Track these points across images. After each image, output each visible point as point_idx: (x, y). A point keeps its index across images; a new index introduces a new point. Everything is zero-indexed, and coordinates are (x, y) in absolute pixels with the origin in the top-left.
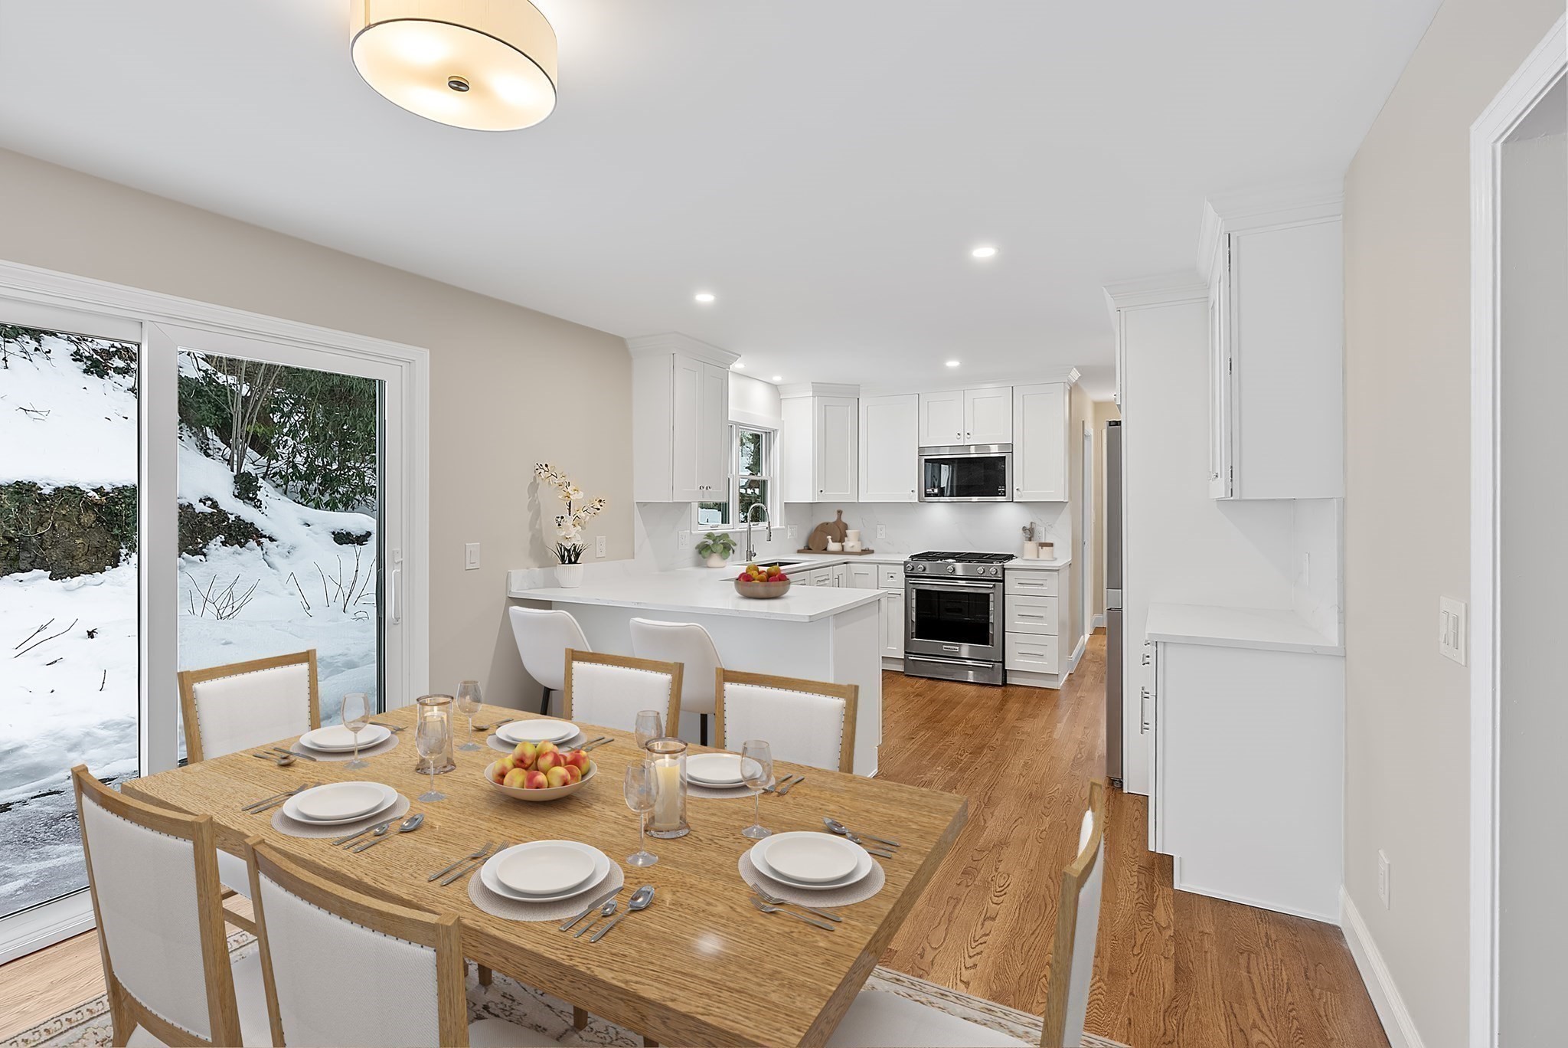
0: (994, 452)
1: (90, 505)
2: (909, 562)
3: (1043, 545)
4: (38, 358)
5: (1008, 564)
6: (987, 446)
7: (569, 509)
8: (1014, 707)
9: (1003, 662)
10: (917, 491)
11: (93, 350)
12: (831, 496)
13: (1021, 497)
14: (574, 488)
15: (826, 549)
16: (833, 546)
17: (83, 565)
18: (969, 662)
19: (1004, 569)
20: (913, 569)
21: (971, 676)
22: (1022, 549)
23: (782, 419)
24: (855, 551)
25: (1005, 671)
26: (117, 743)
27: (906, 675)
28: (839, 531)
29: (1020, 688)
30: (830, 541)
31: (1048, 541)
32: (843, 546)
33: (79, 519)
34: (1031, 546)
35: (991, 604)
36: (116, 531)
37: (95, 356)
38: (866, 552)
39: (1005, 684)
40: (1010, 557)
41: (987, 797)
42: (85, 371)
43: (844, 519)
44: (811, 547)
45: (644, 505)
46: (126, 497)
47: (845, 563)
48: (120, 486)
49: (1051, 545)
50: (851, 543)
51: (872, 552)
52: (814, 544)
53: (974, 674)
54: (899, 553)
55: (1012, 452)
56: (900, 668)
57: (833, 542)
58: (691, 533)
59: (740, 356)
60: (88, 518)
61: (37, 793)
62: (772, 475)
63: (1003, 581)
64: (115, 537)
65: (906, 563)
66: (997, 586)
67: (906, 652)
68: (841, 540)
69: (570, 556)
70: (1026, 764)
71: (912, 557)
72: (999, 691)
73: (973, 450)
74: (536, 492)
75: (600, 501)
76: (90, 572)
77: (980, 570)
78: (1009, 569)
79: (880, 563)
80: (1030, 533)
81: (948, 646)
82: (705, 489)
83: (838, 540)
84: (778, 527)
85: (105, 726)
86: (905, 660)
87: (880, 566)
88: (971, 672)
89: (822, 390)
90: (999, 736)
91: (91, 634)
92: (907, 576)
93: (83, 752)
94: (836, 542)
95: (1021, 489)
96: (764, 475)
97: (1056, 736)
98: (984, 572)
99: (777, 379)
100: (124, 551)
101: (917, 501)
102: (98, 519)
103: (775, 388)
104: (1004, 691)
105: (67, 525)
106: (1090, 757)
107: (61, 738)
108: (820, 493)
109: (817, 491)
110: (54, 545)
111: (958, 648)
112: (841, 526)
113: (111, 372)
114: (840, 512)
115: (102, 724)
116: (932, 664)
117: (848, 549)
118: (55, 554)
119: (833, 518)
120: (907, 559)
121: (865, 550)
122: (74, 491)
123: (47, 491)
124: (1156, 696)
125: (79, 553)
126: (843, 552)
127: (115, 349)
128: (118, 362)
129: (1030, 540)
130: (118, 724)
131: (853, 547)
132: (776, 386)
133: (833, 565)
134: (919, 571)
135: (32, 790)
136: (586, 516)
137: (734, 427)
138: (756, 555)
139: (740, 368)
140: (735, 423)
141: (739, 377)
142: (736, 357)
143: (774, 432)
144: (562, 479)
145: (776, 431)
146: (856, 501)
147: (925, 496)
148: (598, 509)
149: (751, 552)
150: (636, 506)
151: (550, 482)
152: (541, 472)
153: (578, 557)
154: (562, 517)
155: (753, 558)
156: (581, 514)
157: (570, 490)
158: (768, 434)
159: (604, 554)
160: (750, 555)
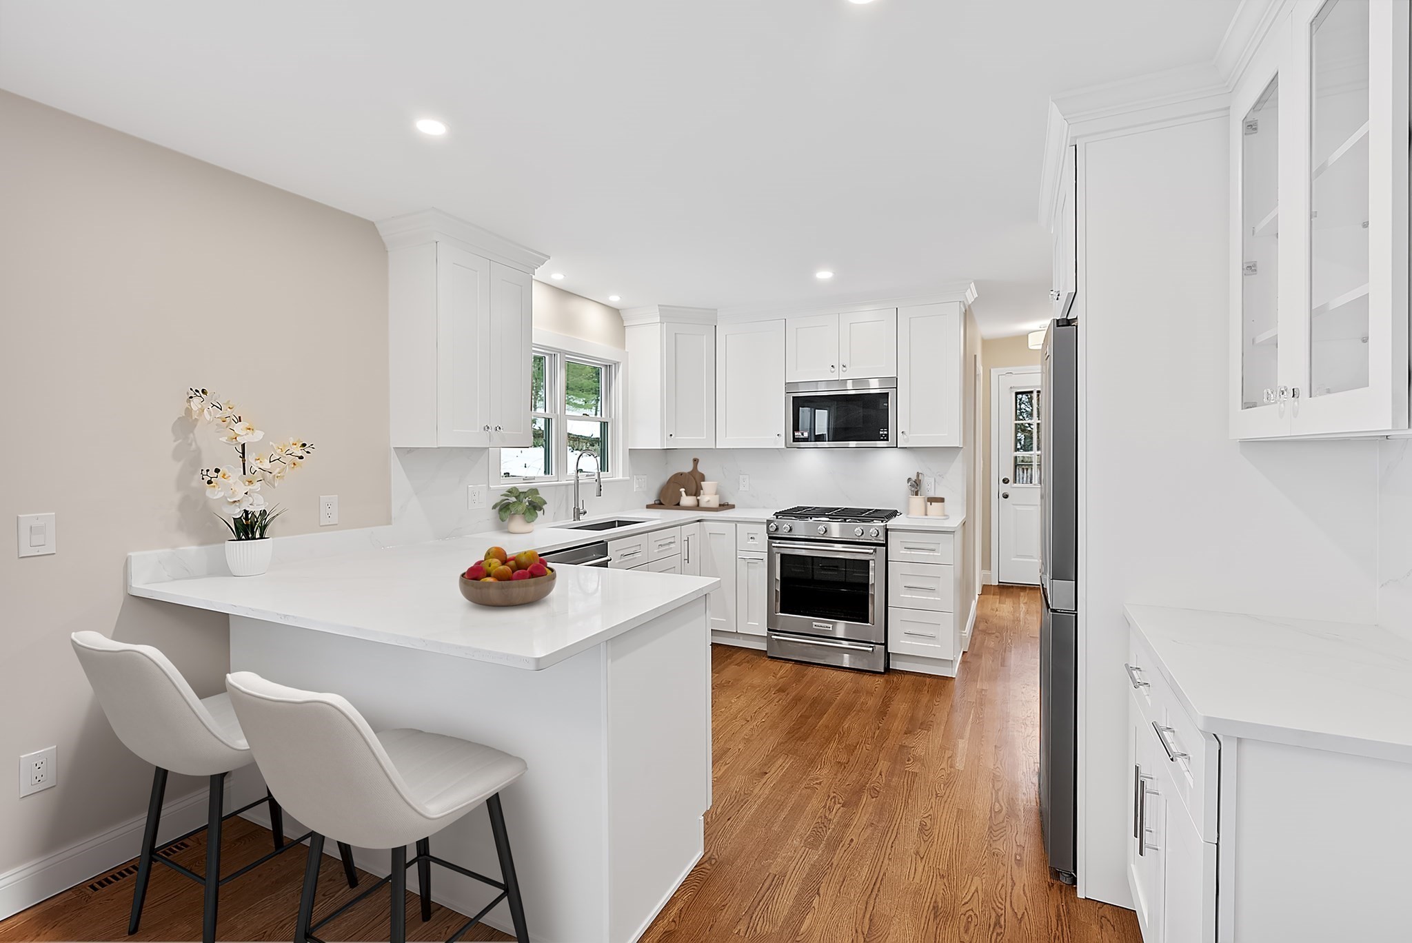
0: (874, 387)
2: (772, 521)
3: (932, 500)
5: (892, 523)
6: (864, 381)
7: (242, 458)
8: (901, 706)
9: (886, 644)
10: (784, 435)
12: (684, 441)
13: (907, 440)
14: (247, 425)
15: (678, 504)
16: (687, 500)
18: (845, 644)
19: (887, 530)
20: (777, 529)
21: (846, 661)
22: (908, 504)
23: (626, 350)
24: (711, 506)
25: (887, 655)
27: (769, 657)
28: (691, 482)
29: (907, 677)
30: (684, 494)
31: (938, 495)
32: (698, 500)
34: (918, 501)
35: (871, 573)
38: (724, 506)
39: (887, 669)
40: (894, 514)
41: (868, 916)
43: (700, 469)
44: (662, 501)
45: (408, 452)
47: (698, 521)
49: (942, 500)
50: (708, 497)
51: (733, 507)
52: (666, 499)
53: (850, 657)
54: (764, 507)
55: (896, 388)
56: (763, 646)
57: (687, 495)
58: (489, 487)
59: (547, 258)
62: (613, 417)
63: (886, 545)
65: (769, 522)
66: (877, 550)
67: (769, 630)
68: (697, 494)
69: (248, 528)
70: (922, 827)
71: (777, 515)
72: (879, 681)
73: (850, 385)
74: (192, 432)
75: (304, 445)
77: (858, 530)
78: (892, 530)
79: (738, 521)
80: (916, 486)
81: (819, 624)
82: (493, 430)
83: (694, 493)
84: (621, 477)
86: (769, 637)
87: (738, 525)
88: (846, 656)
89: (669, 314)
90: (883, 765)
92: (770, 538)
94: (691, 495)
95: (907, 432)
96: (604, 414)
97: (960, 765)
98: (863, 533)
99: (614, 299)
101: (784, 447)
103: (616, 313)
104: (887, 681)
106: (1012, 813)
108: (669, 437)
109: (666, 435)
111: (831, 626)
112: (698, 477)
114: (696, 461)
116: (800, 644)
117: (703, 504)
119: (687, 468)
120: (771, 516)
121: (723, 505)
124: (1217, 844)
126: (697, 507)
129: (917, 494)
131: (708, 501)
132: (618, 310)
133: (681, 525)
134: (783, 532)
136: (277, 468)
137: (559, 355)
138: (585, 513)
139: (557, 277)
140: (560, 351)
141: (563, 293)
142: (541, 259)
143: (615, 364)
144: (228, 412)
145: (618, 362)
146: (714, 447)
147: (794, 441)
148: (301, 458)
149: (578, 509)
150: (392, 449)
151: (208, 417)
152: (196, 400)
153: (263, 528)
154: (217, 471)
155: (581, 517)
156: (266, 465)
157: (239, 428)
158: (608, 367)
159: (334, 520)
160: (578, 513)
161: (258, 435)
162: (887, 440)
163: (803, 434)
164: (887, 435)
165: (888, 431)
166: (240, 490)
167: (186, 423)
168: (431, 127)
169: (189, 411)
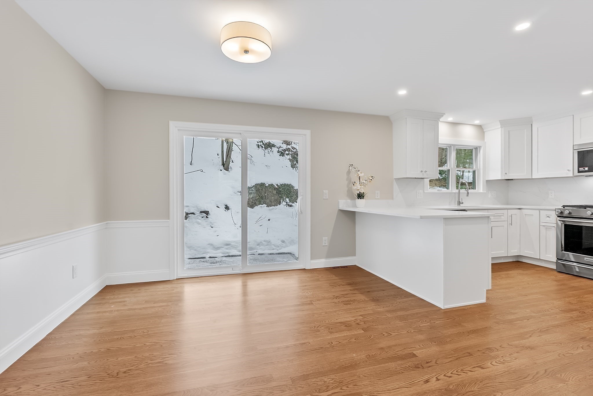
1: (275, 189)
2: (560, 209)
4: (271, 153)
7: (359, 180)
10: (573, 170)
11: (282, 150)
12: (514, 176)
14: (361, 172)
17: (273, 204)
20: (561, 213)
23: (485, 141)
26: (266, 246)
27: (557, 271)
33: (273, 192)
36: (280, 196)
37: (282, 151)
42: (280, 155)
45: (398, 179)
46: (282, 187)
47: (519, 209)
48: (282, 184)
56: (554, 267)
58: (424, 192)
59: (445, 114)
60: (275, 192)
61: (250, 254)
62: (478, 168)
64: (280, 197)
65: (558, 210)
67: (557, 259)
69: (360, 196)
71: (564, 206)
74: (350, 174)
75: (372, 177)
76: (274, 206)
79: (541, 210)
81: (588, 259)
82: (424, 172)
84: (482, 191)
85: (265, 241)
86: (557, 262)
89: (504, 123)
91: (269, 220)
92: (558, 216)
93: (260, 246)
96: (474, 168)
99: (477, 122)
100: (282, 201)
101: (572, 175)
102: (277, 192)
103: (480, 127)
105: (270, 193)
107: (256, 242)
108: (505, 175)
109: (503, 173)
110: (268, 199)
113: (285, 155)
115: (264, 240)
118: (268, 201)
122: (272, 185)
123: (267, 185)
125: (272, 201)
127: (286, 149)
128: (287, 152)
130: (267, 241)
133: (508, 209)
134: (566, 214)
135: (250, 253)
136: (366, 182)
137: (452, 147)
138: (463, 203)
139: (450, 119)
140: (453, 145)
141: (454, 124)
142: (442, 115)
143: (479, 147)
144: (357, 169)
145: (481, 146)
146: (531, 178)
147: (578, 172)
148: (371, 180)
149: (460, 201)
150: (394, 179)
151: (353, 170)
152: (351, 167)
153: (363, 197)
154: (355, 182)
155: (461, 205)
156: (364, 182)
157: (359, 173)
158: (476, 148)
159: (379, 198)
160: (459, 203)
161: (363, 174)
166: (359, 187)
167: (349, 172)
168: (402, 92)
169: (349, 170)
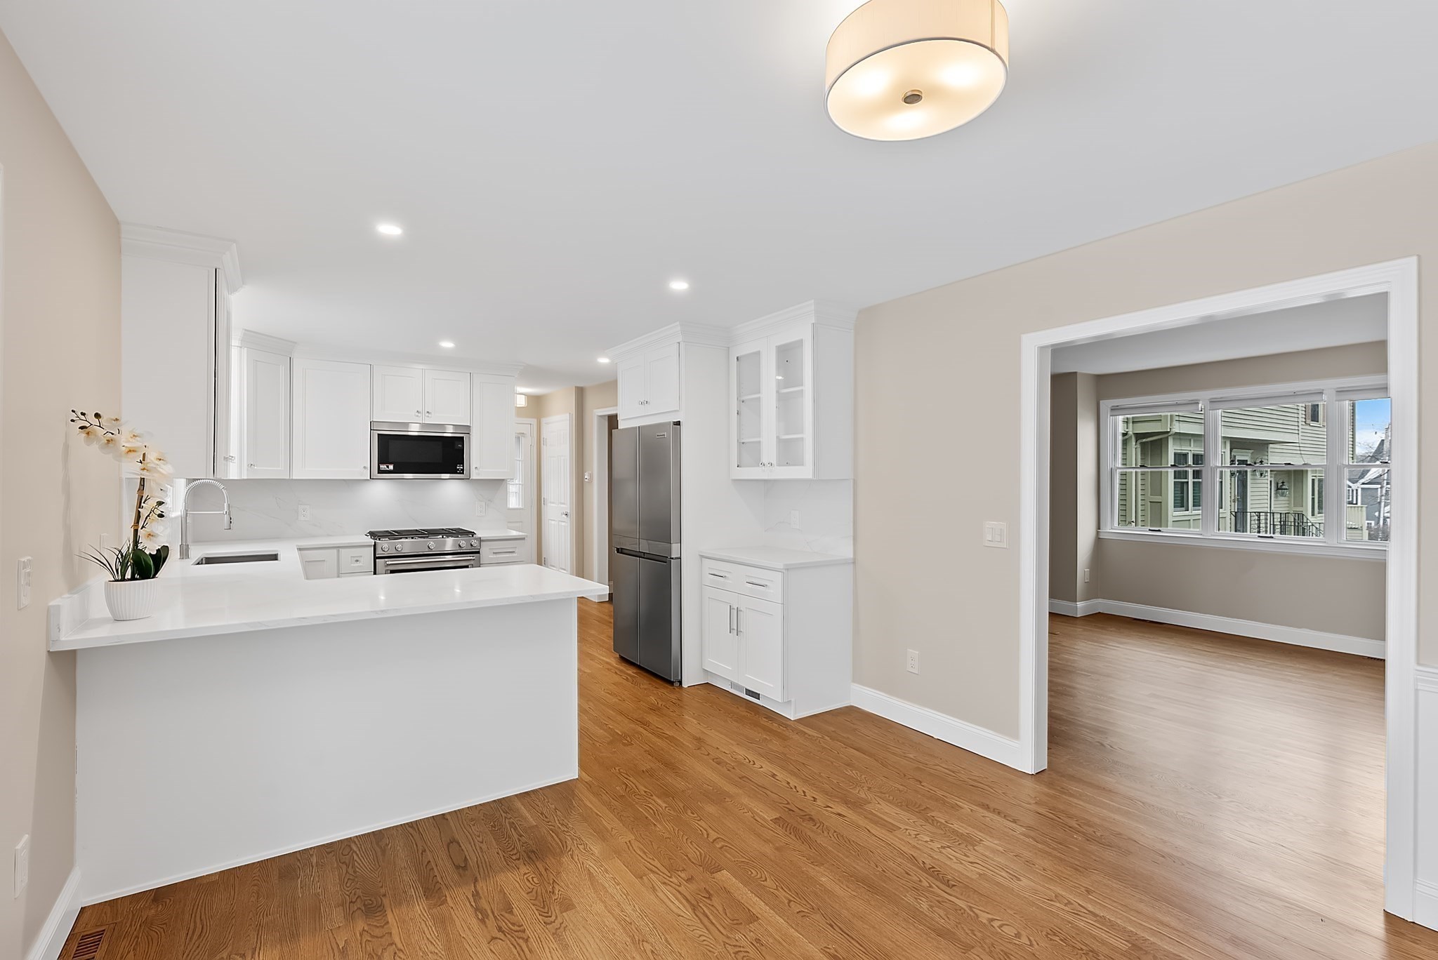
0: (452, 432)
10: (369, 468)
12: (261, 472)
13: (478, 474)
19: (481, 541)
20: (388, 550)
55: (469, 434)
63: (480, 553)
66: (476, 557)
77: (462, 543)
78: (484, 541)
79: (341, 547)
87: (341, 550)
89: (253, 341)
92: (377, 558)
95: (476, 468)
98: (465, 546)
101: (369, 478)
108: (250, 467)
109: (246, 464)
134: (395, 551)
146: (288, 478)
147: (378, 473)
162: (463, 473)
163: (388, 467)
164: (463, 470)
165: (463, 466)
